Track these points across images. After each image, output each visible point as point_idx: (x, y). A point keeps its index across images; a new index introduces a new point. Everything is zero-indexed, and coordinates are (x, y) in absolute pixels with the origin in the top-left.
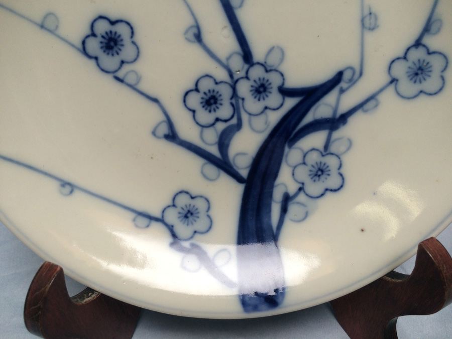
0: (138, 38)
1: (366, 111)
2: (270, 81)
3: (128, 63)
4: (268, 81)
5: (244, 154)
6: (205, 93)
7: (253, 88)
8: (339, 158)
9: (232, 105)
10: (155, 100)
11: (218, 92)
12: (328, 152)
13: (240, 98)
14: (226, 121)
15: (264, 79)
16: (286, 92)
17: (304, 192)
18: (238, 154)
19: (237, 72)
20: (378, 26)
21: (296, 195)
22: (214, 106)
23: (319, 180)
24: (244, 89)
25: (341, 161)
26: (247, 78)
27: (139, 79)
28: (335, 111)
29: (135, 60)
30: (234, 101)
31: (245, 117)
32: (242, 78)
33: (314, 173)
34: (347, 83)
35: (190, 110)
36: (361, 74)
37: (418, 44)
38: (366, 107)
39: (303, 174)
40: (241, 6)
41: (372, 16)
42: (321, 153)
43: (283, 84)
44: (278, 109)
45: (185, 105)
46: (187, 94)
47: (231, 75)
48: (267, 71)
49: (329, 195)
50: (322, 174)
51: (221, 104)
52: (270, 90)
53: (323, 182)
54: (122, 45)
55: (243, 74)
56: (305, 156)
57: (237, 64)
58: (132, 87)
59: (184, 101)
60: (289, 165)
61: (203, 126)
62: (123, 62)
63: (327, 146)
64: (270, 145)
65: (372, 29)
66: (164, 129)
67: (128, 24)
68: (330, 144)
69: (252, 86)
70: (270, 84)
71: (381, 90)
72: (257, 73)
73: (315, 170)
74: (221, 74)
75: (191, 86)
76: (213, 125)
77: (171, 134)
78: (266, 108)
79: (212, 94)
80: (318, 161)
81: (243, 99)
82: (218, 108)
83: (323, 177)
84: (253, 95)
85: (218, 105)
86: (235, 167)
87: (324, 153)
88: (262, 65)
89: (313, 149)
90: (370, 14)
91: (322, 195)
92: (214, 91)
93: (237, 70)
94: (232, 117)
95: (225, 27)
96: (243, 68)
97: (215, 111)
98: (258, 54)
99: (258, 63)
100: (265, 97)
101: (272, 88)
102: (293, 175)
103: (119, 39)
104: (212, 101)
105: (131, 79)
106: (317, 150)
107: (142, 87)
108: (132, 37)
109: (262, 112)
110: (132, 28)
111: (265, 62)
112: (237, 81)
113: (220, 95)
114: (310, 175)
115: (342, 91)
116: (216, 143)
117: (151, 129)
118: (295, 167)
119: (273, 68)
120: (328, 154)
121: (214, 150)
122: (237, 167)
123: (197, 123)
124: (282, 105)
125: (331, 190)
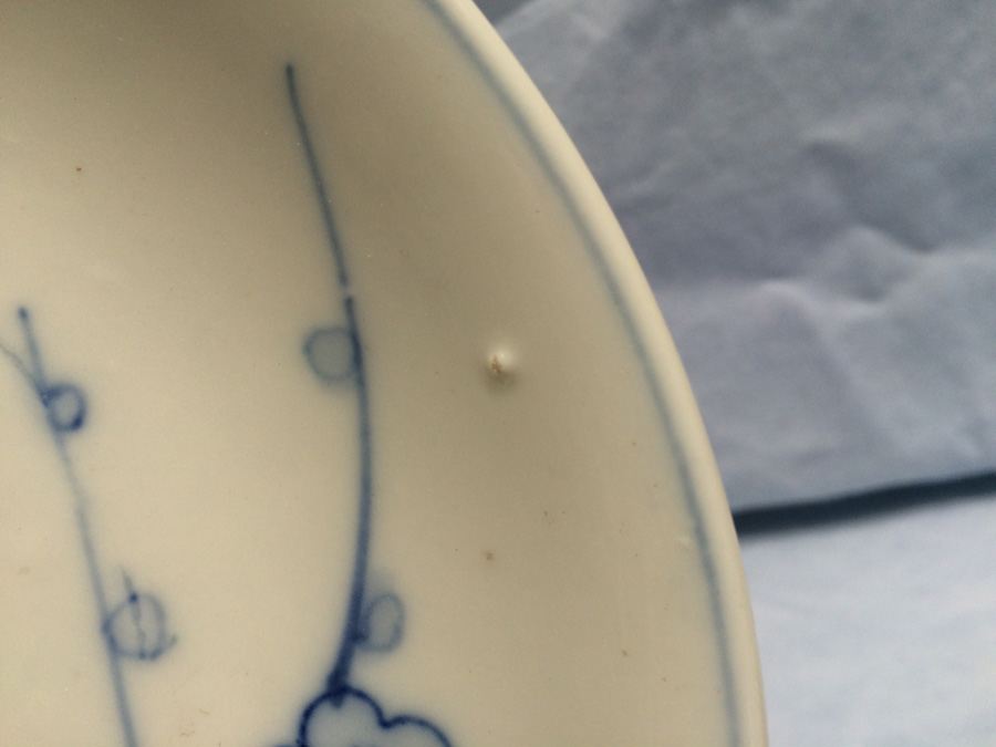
20: (174, 640)
37: (338, 689)
65: (152, 654)
90: (134, 598)
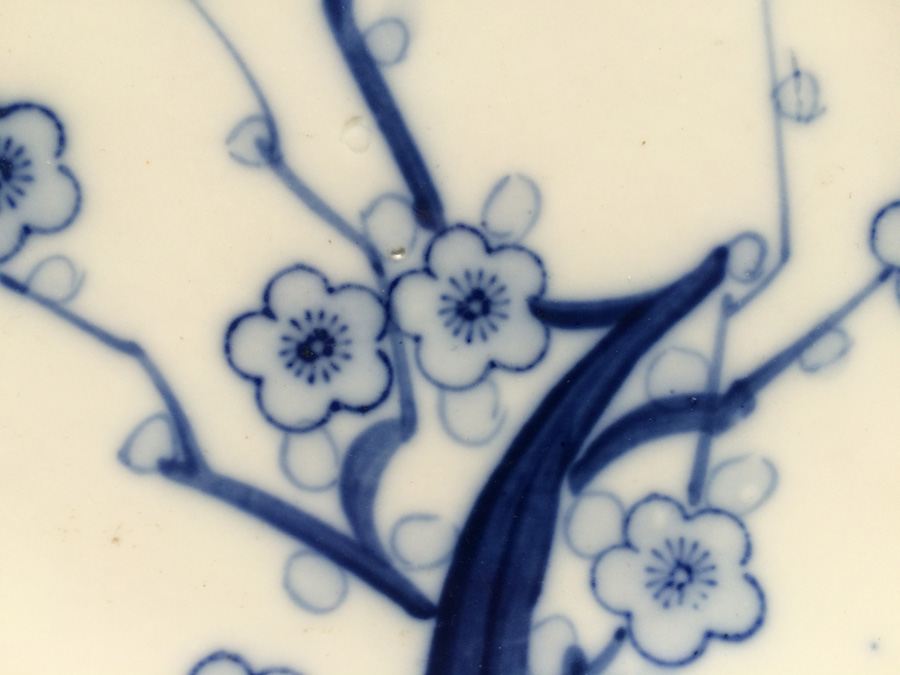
0: (80, 156)
1: (812, 370)
2: (503, 279)
3: (45, 231)
4: (493, 280)
5: (426, 518)
6: (294, 323)
7: (451, 305)
8: (742, 525)
9: (383, 357)
10: (131, 349)
11: (335, 319)
12: (702, 505)
13: (407, 335)
14: (363, 410)
15: (481, 274)
16: (553, 315)
17: (635, 644)
18: (406, 519)
19: (395, 253)
20: (824, 110)
21: (608, 654)
22: (322, 363)
23: (680, 602)
24: (419, 305)
25: (747, 536)
26: (428, 272)
27: (78, 282)
28: (714, 369)
29: (68, 222)
30: (387, 345)
31: (426, 397)
32: (412, 272)
33: (662, 576)
34: (744, 282)
35: (245, 376)
36: (785, 254)
38: (813, 355)
39: (626, 580)
40: (401, 56)
41: (805, 82)
42: (680, 507)
43: (543, 289)
44: (530, 367)
45: (231, 362)
46: (234, 326)
47: (377, 266)
48: (489, 250)
49: (718, 651)
50: (691, 579)
51: (347, 357)
52: (503, 309)
53: (696, 607)
54: (28, 179)
55: (414, 260)
56: (627, 521)
57: (395, 229)
58: (57, 308)
59: (227, 349)
60: (577, 553)
61: (288, 430)
62: (27, 231)
63: (696, 486)
64: (511, 487)
65: (806, 118)
66: (158, 443)
67: (48, 113)
68: (708, 477)
69: (444, 298)
70: (502, 289)
71: (854, 303)
72: (457, 256)
73: (664, 566)
74: (346, 263)
75: (250, 299)
76: (322, 423)
77: (181, 458)
78: (493, 365)
79: (316, 324)
80: (674, 537)
81: (417, 339)
82: (336, 368)
83: (693, 592)
84: (447, 324)
85: (336, 359)
86: (398, 565)
87: (690, 510)
88: (474, 231)
89: (653, 497)
90: (797, 74)
91: (697, 654)
92: (322, 315)
93: (396, 247)
94: (385, 396)
95: (355, 119)
96: (414, 240)
97: (326, 377)
98: (460, 198)
99: (462, 227)
100: (487, 329)
101: (507, 302)
102: (593, 584)
103: (18, 161)
104: (318, 347)
105: (51, 282)
106: (666, 499)
107: (90, 305)
108: (59, 153)
109: (481, 379)
110: (59, 126)
111: (484, 224)
112: (395, 283)
113: (344, 328)
114: (650, 585)
115: (731, 308)
116: (333, 483)
117: (114, 442)
118: (598, 559)
119: (510, 240)
120: (703, 512)
121: (327, 509)
122: (406, 563)
123: (270, 419)
124: (542, 355)
125: (726, 637)
